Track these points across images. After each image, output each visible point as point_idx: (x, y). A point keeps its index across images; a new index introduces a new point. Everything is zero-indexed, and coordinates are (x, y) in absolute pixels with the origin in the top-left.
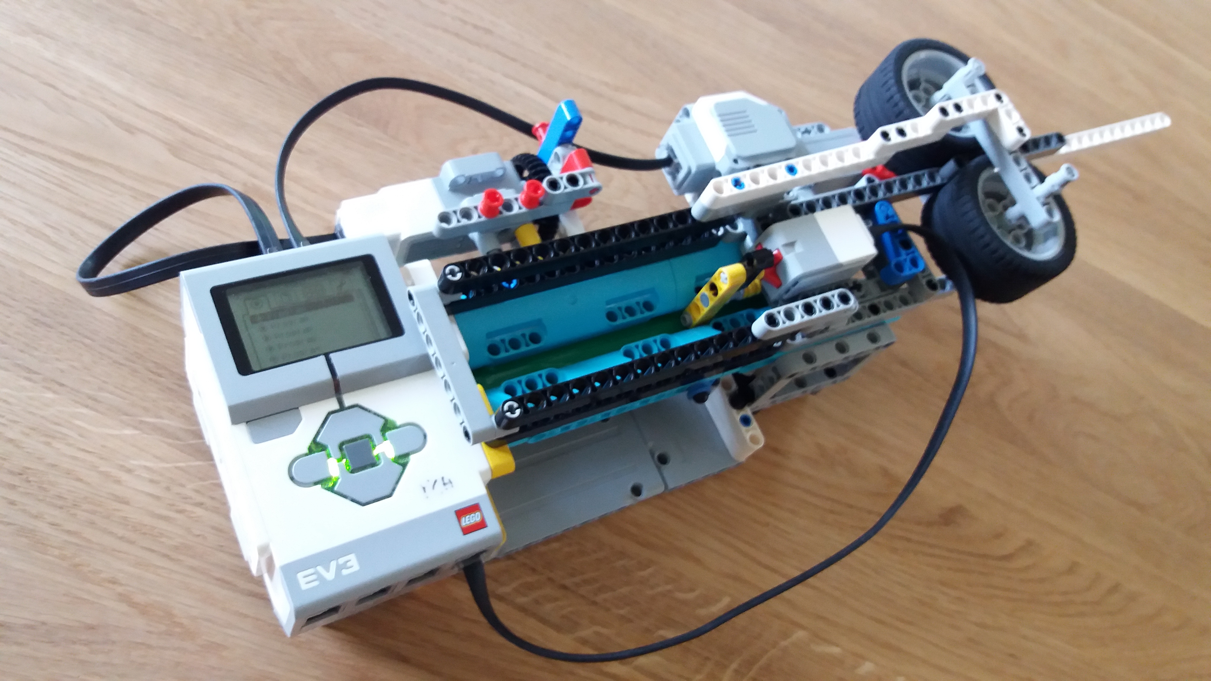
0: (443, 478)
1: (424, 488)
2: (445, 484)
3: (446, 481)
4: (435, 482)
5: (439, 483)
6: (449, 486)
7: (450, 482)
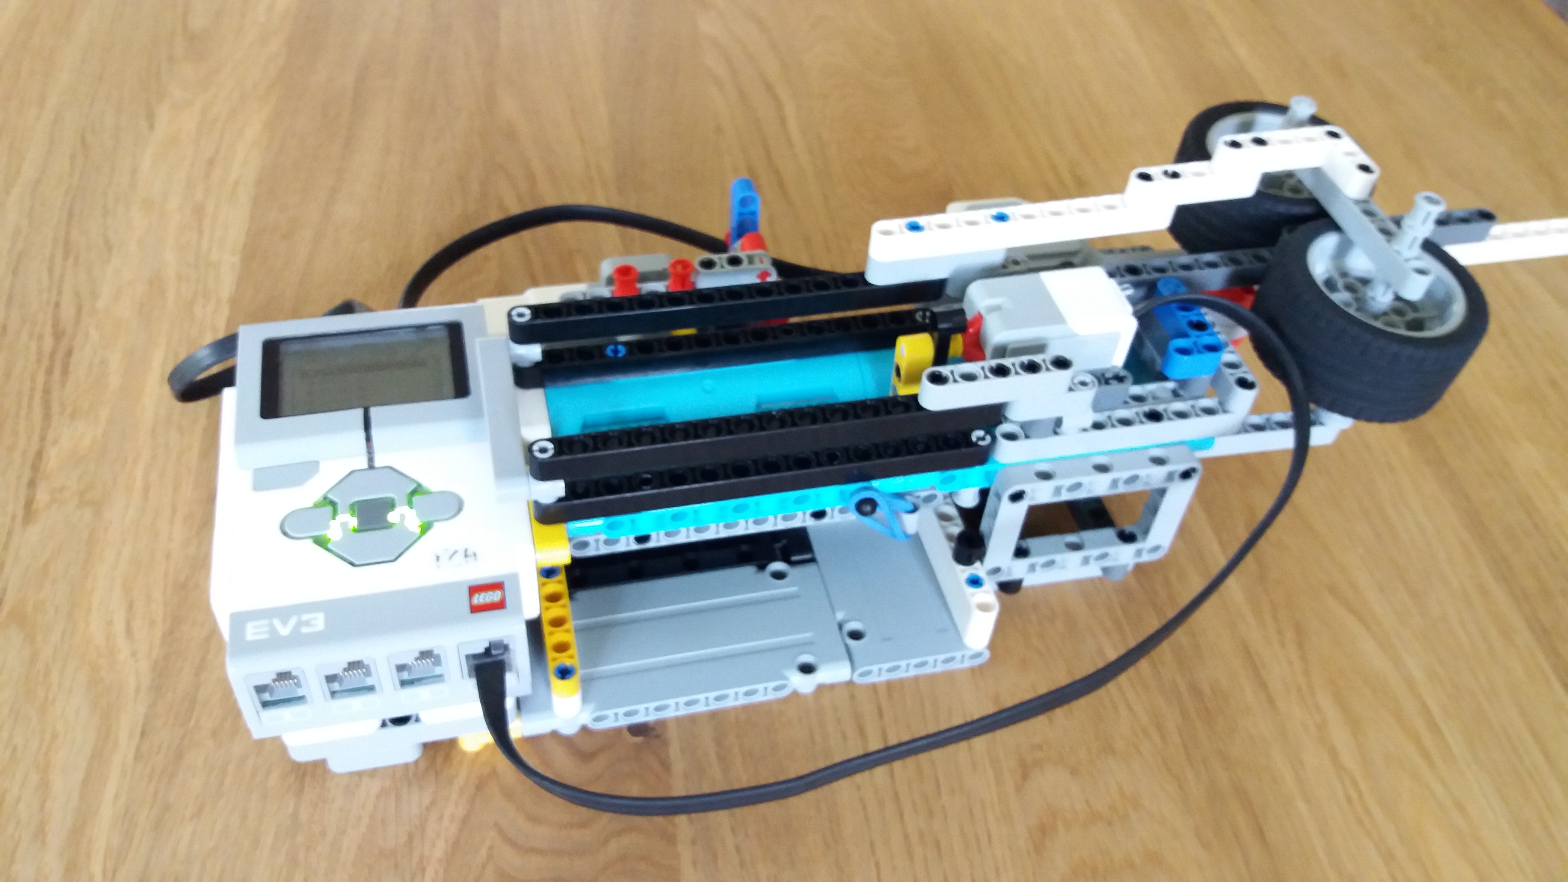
0: (466, 551)
1: (438, 558)
2: (466, 556)
3: (469, 553)
4: (455, 552)
5: (461, 554)
6: (471, 559)
7: (475, 555)
